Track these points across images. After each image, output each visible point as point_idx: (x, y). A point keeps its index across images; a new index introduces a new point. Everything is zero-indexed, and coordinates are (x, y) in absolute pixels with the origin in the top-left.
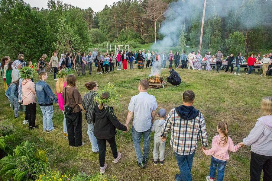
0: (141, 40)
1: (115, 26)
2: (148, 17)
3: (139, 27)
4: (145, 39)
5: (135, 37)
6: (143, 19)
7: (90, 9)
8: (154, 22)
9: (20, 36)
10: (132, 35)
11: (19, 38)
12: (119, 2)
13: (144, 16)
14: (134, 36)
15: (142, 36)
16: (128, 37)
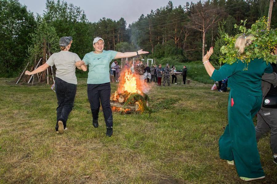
0: (182, 57)
1: (150, 39)
2: (194, 27)
3: (181, 40)
4: (188, 56)
5: (175, 53)
6: (188, 29)
7: (122, 19)
8: (201, 33)
9: (8, 41)
10: (171, 50)
11: (7, 43)
12: (158, 9)
13: (189, 25)
14: (173, 52)
15: (185, 51)
16: (166, 53)
